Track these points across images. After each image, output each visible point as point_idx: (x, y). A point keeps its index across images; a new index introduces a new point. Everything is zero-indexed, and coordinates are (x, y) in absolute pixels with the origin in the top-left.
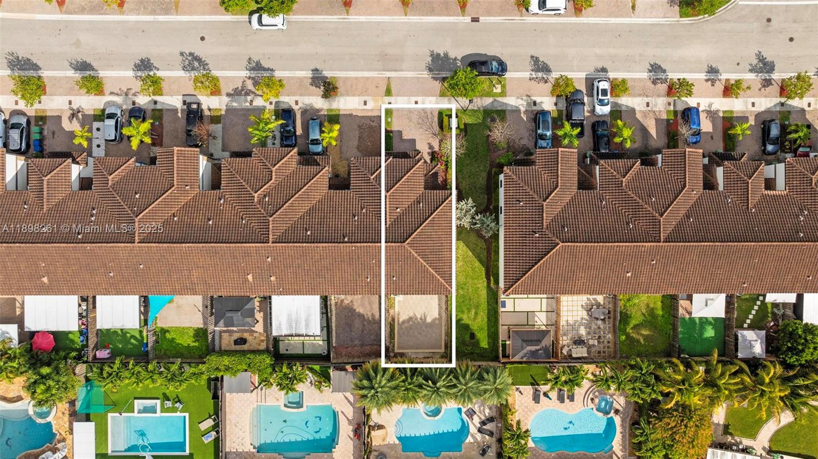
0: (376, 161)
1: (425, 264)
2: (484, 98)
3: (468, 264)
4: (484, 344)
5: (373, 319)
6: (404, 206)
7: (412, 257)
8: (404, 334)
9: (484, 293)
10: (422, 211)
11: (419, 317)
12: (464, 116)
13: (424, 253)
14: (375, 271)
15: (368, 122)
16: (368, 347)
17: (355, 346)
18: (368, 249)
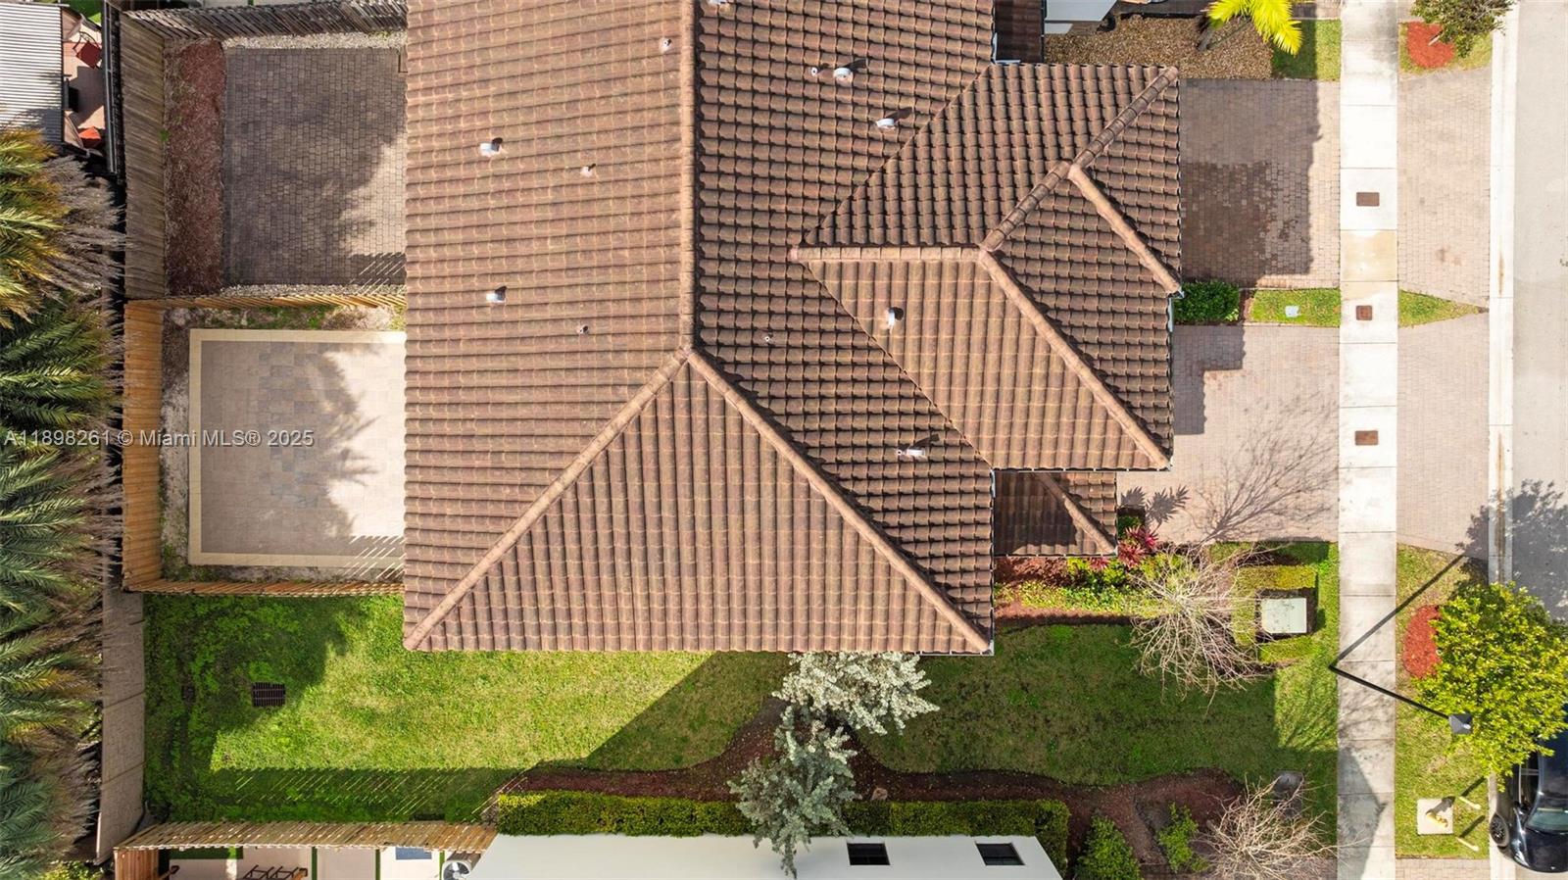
0: (1159, 202)
1: (569, 476)
2: (1390, 756)
3: (606, 681)
4: (231, 752)
5: (345, 229)
6: (911, 354)
7: (608, 394)
8: (276, 371)
9: (470, 753)
10: (877, 456)
11: (357, 444)
12: (1308, 660)
13: (632, 466)
14: (535, 182)
15: (1283, 212)
16: (215, 203)
17: (222, 141)
18: (661, 134)
